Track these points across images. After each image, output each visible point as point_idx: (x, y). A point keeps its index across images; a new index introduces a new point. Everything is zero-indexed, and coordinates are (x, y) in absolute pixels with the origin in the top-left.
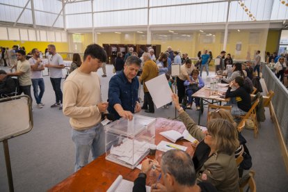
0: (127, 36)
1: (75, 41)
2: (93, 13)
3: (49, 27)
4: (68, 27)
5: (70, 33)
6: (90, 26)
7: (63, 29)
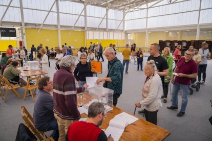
0: (170, 33)
1: (129, 39)
2: (147, 18)
3: (114, 30)
4: (126, 29)
5: (126, 33)
6: (145, 27)
7: (122, 31)
